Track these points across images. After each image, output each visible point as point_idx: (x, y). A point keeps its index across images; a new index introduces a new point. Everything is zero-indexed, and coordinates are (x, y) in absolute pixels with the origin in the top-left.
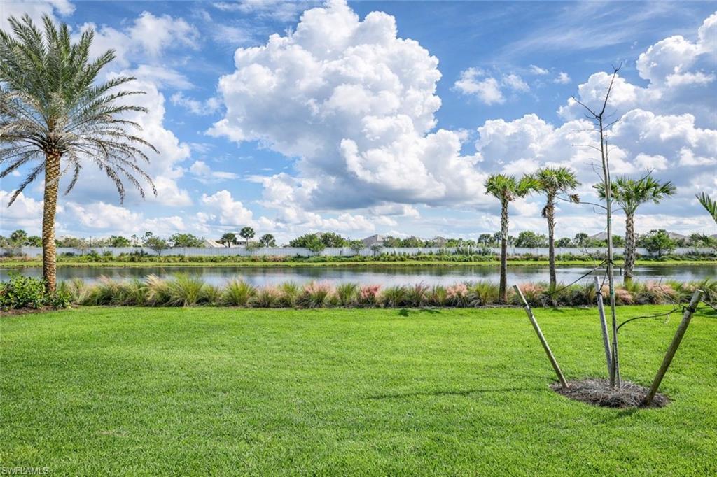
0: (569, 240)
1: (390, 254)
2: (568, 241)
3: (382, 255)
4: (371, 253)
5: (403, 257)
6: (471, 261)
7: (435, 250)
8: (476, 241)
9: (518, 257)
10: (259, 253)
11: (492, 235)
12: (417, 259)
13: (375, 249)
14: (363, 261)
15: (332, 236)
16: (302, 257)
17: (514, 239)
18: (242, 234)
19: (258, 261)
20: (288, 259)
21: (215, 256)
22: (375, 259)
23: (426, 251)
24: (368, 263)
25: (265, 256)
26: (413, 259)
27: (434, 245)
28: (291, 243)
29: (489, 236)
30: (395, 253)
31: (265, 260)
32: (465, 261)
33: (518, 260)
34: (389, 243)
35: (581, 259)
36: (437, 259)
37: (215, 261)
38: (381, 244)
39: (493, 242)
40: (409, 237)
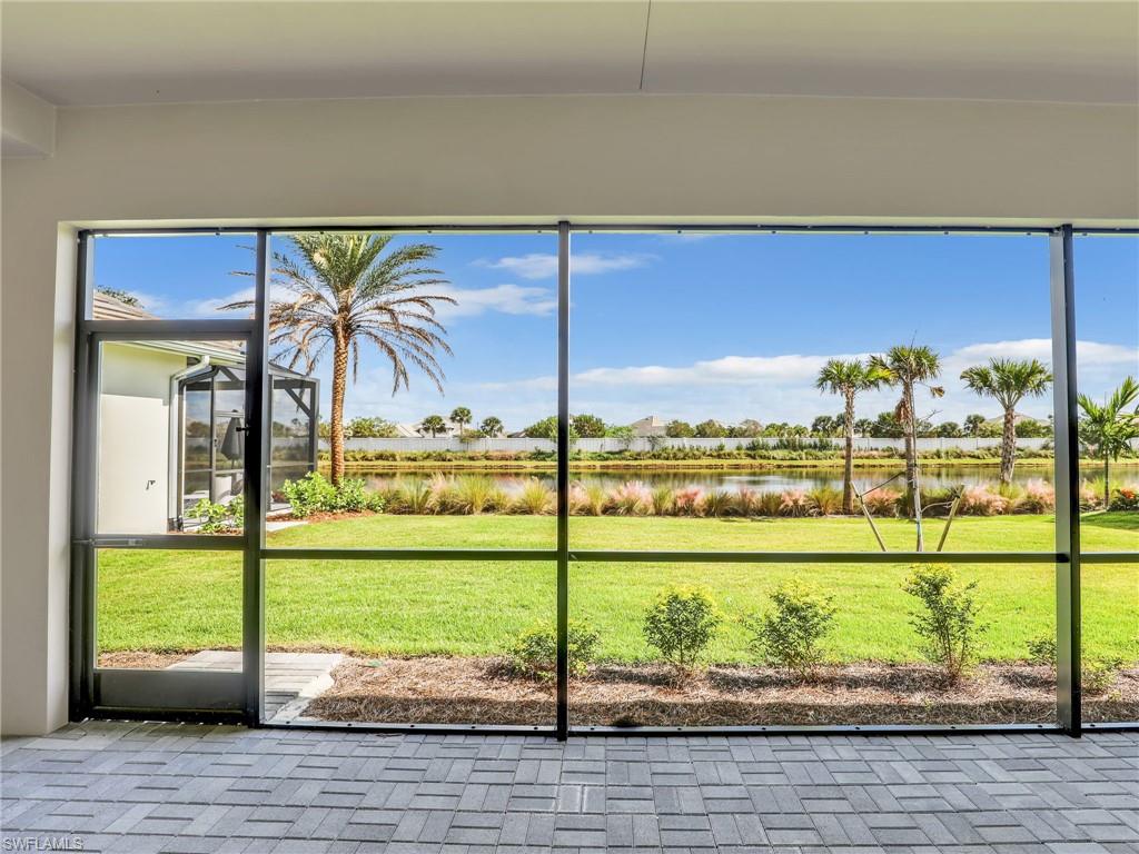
0: (956, 425)
1: (676, 448)
2: (954, 427)
3: (665, 449)
4: (648, 447)
5: (696, 452)
6: (801, 459)
7: (745, 442)
8: (810, 429)
9: (874, 453)
10: (480, 447)
11: (835, 419)
12: (719, 457)
13: (653, 440)
14: (636, 459)
15: (588, 420)
16: (542, 453)
17: (869, 423)
18: (453, 419)
19: (478, 459)
20: (522, 455)
21: (414, 451)
22: (655, 457)
23: (730, 445)
24: (643, 463)
25: (487, 452)
26: (711, 455)
27: (742, 434)
28: (526, 431)
29: (829, 418)
30: (684, 447)
31: (487, 458)
32: (792, 459)
33: (874, 458)
34: (675, 431)
35: (973, 457)
36: (749, 456)
37: (414, 460)
38: (663, 433)
39: (835, 428)
40: (705, 420)
